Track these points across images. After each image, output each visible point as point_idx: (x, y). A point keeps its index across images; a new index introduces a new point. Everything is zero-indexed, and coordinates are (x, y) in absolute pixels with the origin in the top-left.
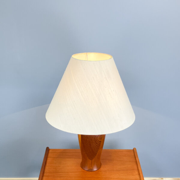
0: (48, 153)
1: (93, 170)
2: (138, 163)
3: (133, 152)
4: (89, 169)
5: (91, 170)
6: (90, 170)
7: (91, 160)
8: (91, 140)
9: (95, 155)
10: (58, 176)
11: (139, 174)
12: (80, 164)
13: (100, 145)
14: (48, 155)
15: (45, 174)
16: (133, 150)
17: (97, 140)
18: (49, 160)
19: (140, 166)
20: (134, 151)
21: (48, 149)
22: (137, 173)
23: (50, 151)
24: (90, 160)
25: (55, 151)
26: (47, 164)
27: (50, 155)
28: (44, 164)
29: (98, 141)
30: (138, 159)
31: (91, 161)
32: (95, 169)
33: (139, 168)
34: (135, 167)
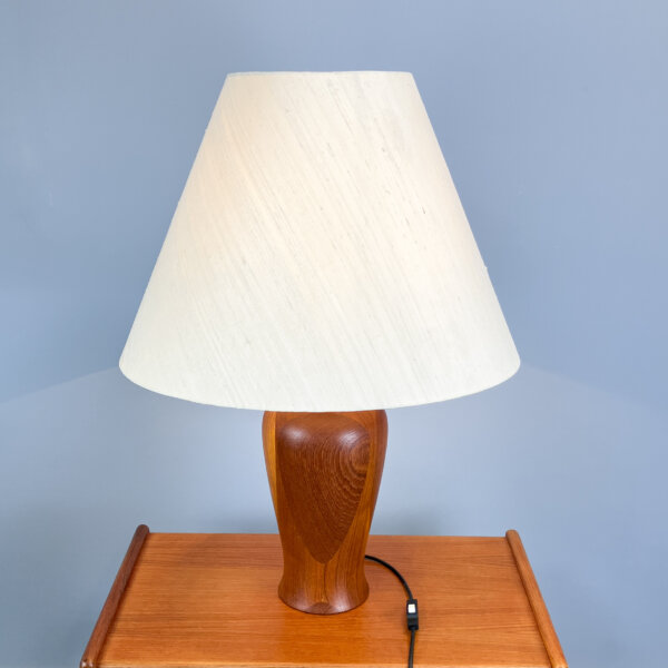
0: (143, 546)
1: (330, 607)
2: (530, 586)
3: (504, 546)
4: (316, 605)
5: (323, 610)
6: (317, 610)
7: (322, 561)
8: (321, 467)
9: (341, 540)
10: (175, 630)
11: (538, 628)
12: (277, 588)
13: (360, 491)
14: (139, 555)
15: (120, 625)
16: (507, 538)
17: (346, 468)
18: (143, 572)
19: (540, 595)
20: (510, 542)
21: (143, 534)
22: (527, 621)
23: (151, 542)
24: (319, 563)
25: (172, 540)
26: (135, 587)
27: (148, 553)
28: (122, 585)
29: (354, 471)
30: (531, 572)
31: (320, 566)
32: (341, 606)
33: (536, 604)
34: (520, 600)
